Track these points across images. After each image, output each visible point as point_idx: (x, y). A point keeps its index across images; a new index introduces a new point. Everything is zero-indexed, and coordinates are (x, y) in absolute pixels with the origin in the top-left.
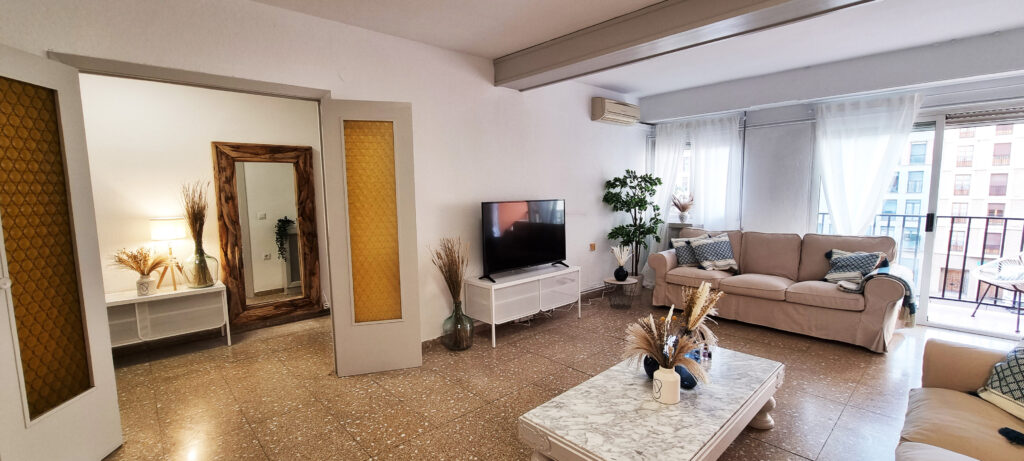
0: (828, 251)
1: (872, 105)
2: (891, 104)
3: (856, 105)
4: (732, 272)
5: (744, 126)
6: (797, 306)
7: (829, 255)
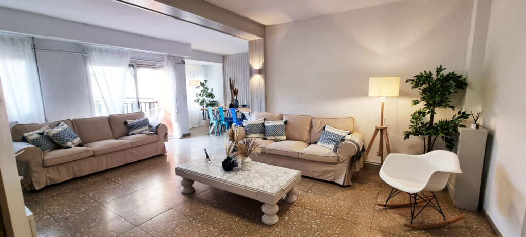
0: (124, 121)
1: (113, 53)
2: (121, 54)
3: (107, 51)
4: (80, 145)
5: (34, 48)
6: (136, 148)
7: (126, 123)
